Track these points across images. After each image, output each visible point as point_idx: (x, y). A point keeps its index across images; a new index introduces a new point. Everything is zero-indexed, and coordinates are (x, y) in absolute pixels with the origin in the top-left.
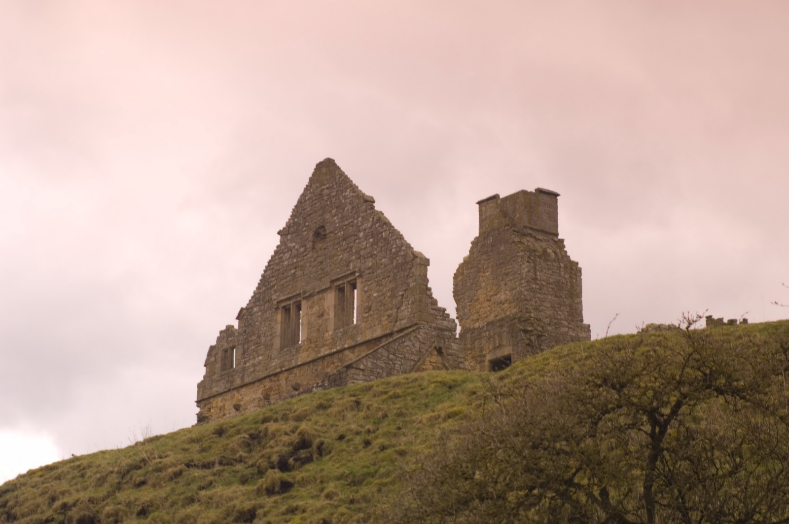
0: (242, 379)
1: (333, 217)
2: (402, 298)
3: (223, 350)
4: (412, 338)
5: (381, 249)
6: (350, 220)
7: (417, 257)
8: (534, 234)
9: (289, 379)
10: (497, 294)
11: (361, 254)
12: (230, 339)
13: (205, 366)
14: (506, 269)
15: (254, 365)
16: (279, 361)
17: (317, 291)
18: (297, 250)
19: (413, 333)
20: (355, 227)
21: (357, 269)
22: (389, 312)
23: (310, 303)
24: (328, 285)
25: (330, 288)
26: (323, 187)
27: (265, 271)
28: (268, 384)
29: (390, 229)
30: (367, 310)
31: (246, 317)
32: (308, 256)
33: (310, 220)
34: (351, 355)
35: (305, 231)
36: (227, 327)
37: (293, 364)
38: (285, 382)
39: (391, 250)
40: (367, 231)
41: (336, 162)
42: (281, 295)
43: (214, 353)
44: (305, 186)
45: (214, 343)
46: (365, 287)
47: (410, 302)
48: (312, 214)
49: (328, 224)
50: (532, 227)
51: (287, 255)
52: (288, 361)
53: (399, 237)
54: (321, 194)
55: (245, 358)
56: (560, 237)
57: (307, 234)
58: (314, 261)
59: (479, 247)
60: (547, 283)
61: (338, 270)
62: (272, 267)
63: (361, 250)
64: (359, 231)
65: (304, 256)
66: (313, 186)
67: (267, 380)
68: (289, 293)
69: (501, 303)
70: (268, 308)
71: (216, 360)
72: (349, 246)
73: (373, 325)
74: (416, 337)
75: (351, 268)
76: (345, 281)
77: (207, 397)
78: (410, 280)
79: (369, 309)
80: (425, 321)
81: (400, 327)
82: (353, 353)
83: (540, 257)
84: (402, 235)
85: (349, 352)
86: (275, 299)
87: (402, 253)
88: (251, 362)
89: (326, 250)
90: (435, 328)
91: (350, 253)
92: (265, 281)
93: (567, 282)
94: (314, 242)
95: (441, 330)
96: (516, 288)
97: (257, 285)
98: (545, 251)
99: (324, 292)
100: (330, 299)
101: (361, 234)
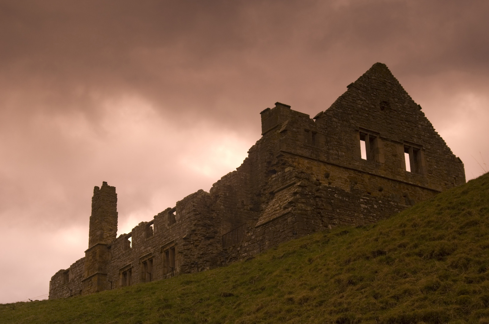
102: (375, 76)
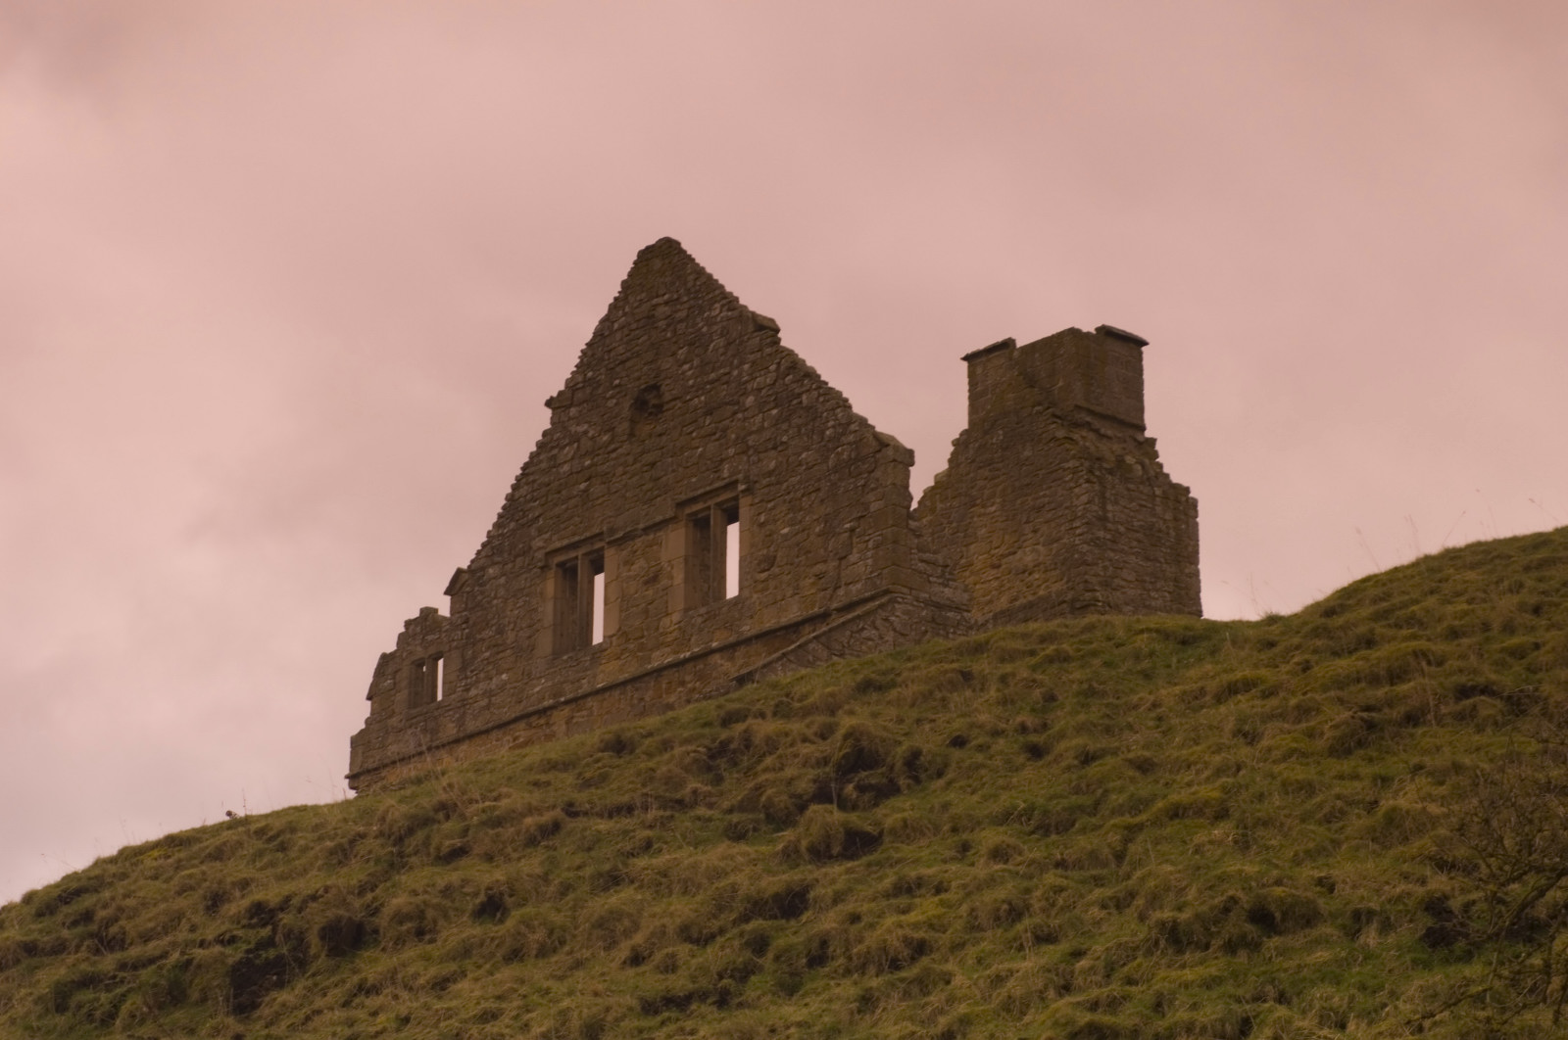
0: (461, 723)
1: (681, 366)
2: (850, 537)
3: (413, 663)
4: (879, 622)
5: (799, 431)
6: (722, 371)
7: (888, 445)
8: (1097, 423)
9: (574, 721)
10: (1015, 553)
11: (750, 443)
12: (429, 638)
13: (369, 698)
14: (1037, 499)
15: (489, 694)
16: (550, 684)
17: (641, 526)
18: (592, 438)
19: (880, 611)
20: (733, 385)
21: (740, 476)
22: (820, 567)
23: (624, 552)
24: (670, 514)
25: (673, 519)
26: (655, 301)
27: (515, 487)
28: (522, 733)
29: (819, 388)
30: (764, 566)
31: (468, 589)
32: (619, 451)
33: (624, 374)
34: (727, 665)
35: (612, 397)
36: (422, 610)
37: (585, 687)
38: (564, 727)
39: (823, 432)
40: (764, 391)
41: (684, 246)
42: (555, 537)
43: (390, 669)
44: (611, 301)
45: (391, 647)
46: (759, 514)
47: (871, 544)
48: (628, 360)
49: (668, 381)
50: (1092, 408)
51: (569, 451)
52: (573, 683)
53: (841, 403)
54: (650, 317)
55: (466, 678)
56: (1148, 434)
57: (616, 404)
58: (635, 461)
59: (971, 452)
60: (1127, 529)
61: (694, 480)
62: (531, 478)
63: (751, 433)
64: (745, 394)
65: (609, 453)
66: (631, 299)
67: (522, 725)
68: (574, 535)
69: (1024, 572)
70: (522, 568)
71: (395, 684)
72: (721, 425)
73: (779, 597)
74: (886, 620)
75: (726, 474)
76: (711, 503)
77: (375, 765)
78: (871, 497)
79: (771, 561)
80: (905, 586)
81: (845, 601)
82: (732, 659)
83: (1111, 472)
84: (846, 400)
85: (722, 658)
86: (540, 548)
87: (851, 438)
88: (482, 686)
89: (664, 438)
90: (928, 603)
91: (723, 441)
92: (514, 509)
93: (1168, 527)
94: (633, 421)
95: (939, 606)
96: (1060, 539)
97: (495, 519)
98: (1120, 461)
99: (660, 530)
100: (675, 543)
101: (750, 400)
102: (625, 314)
